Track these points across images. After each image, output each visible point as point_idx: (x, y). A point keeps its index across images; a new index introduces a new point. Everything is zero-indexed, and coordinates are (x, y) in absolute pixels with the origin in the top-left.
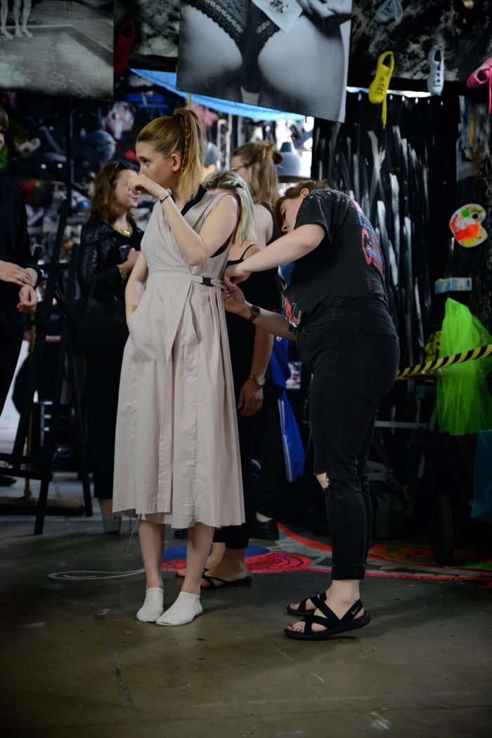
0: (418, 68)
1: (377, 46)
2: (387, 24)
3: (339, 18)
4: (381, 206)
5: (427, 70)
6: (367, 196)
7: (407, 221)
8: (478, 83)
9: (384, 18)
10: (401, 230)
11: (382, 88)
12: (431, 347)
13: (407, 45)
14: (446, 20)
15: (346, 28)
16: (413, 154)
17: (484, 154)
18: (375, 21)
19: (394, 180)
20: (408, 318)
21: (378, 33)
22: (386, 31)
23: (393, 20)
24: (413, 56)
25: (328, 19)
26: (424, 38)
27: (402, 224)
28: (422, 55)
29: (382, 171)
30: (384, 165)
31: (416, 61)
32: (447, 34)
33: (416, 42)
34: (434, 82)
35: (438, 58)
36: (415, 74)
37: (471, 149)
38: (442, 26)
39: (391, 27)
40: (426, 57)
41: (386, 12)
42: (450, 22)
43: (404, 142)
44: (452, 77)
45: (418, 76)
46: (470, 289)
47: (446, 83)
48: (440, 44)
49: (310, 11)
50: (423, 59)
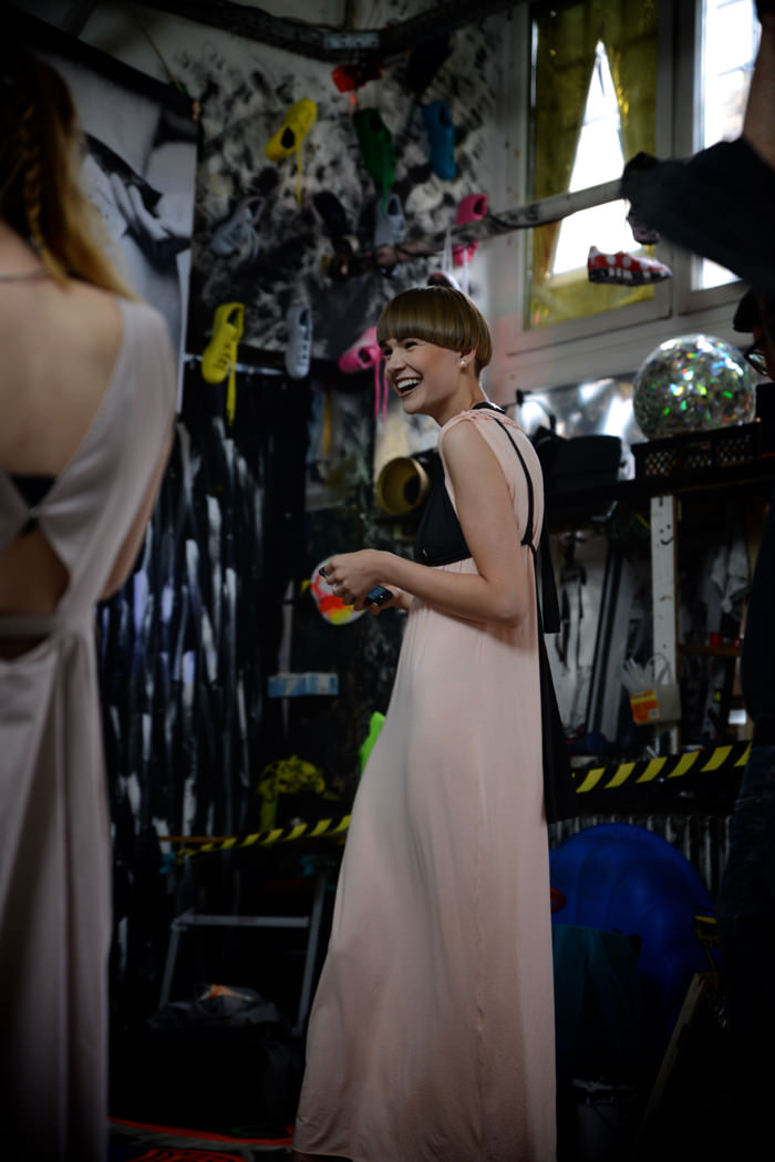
0: (272, 332)
1: (213, 291)
2: (227, 257)
3: (175, 244)
4: (192, 548)
5: (284, 337)
6: (171, 530)
7: (231, 575)
8: (359, 366)
9: (226, 248)
10: (222, 590)
11: (227, 360)
12: (271, 788)
13: (256, 295)
14: (311, 262)
15: (184, 261)
16: (242, 464)
17: (357, 476)
18: (212, 252)
19: (213, 507)
20: (227, 737)
21: (216, 270)
22: (227, 269)
23: (236, 252)
24: (265, 313)
25: (162, 243)
26: (280, 286)
27: (224, 579)
28: (277, 312)
29: (195, 490)
30: (198, 479)
31: (269, 320)
32: (312, 283)
33: (269, 291)
34: (298, 357)
35: (303, 320)
36: (267, 341)
37: (327, 464)
38: (305, 271)
39: (235, 264)
40: (283, 317)
41: (231, 239)
42: (316, 268)
43: (229, 445)
44: (320, 352)
45: (272, 346)
46: (335, 691)
47: (314, 362)
48: (303, 299)
49: (137, 229)
50: (277, 320)
